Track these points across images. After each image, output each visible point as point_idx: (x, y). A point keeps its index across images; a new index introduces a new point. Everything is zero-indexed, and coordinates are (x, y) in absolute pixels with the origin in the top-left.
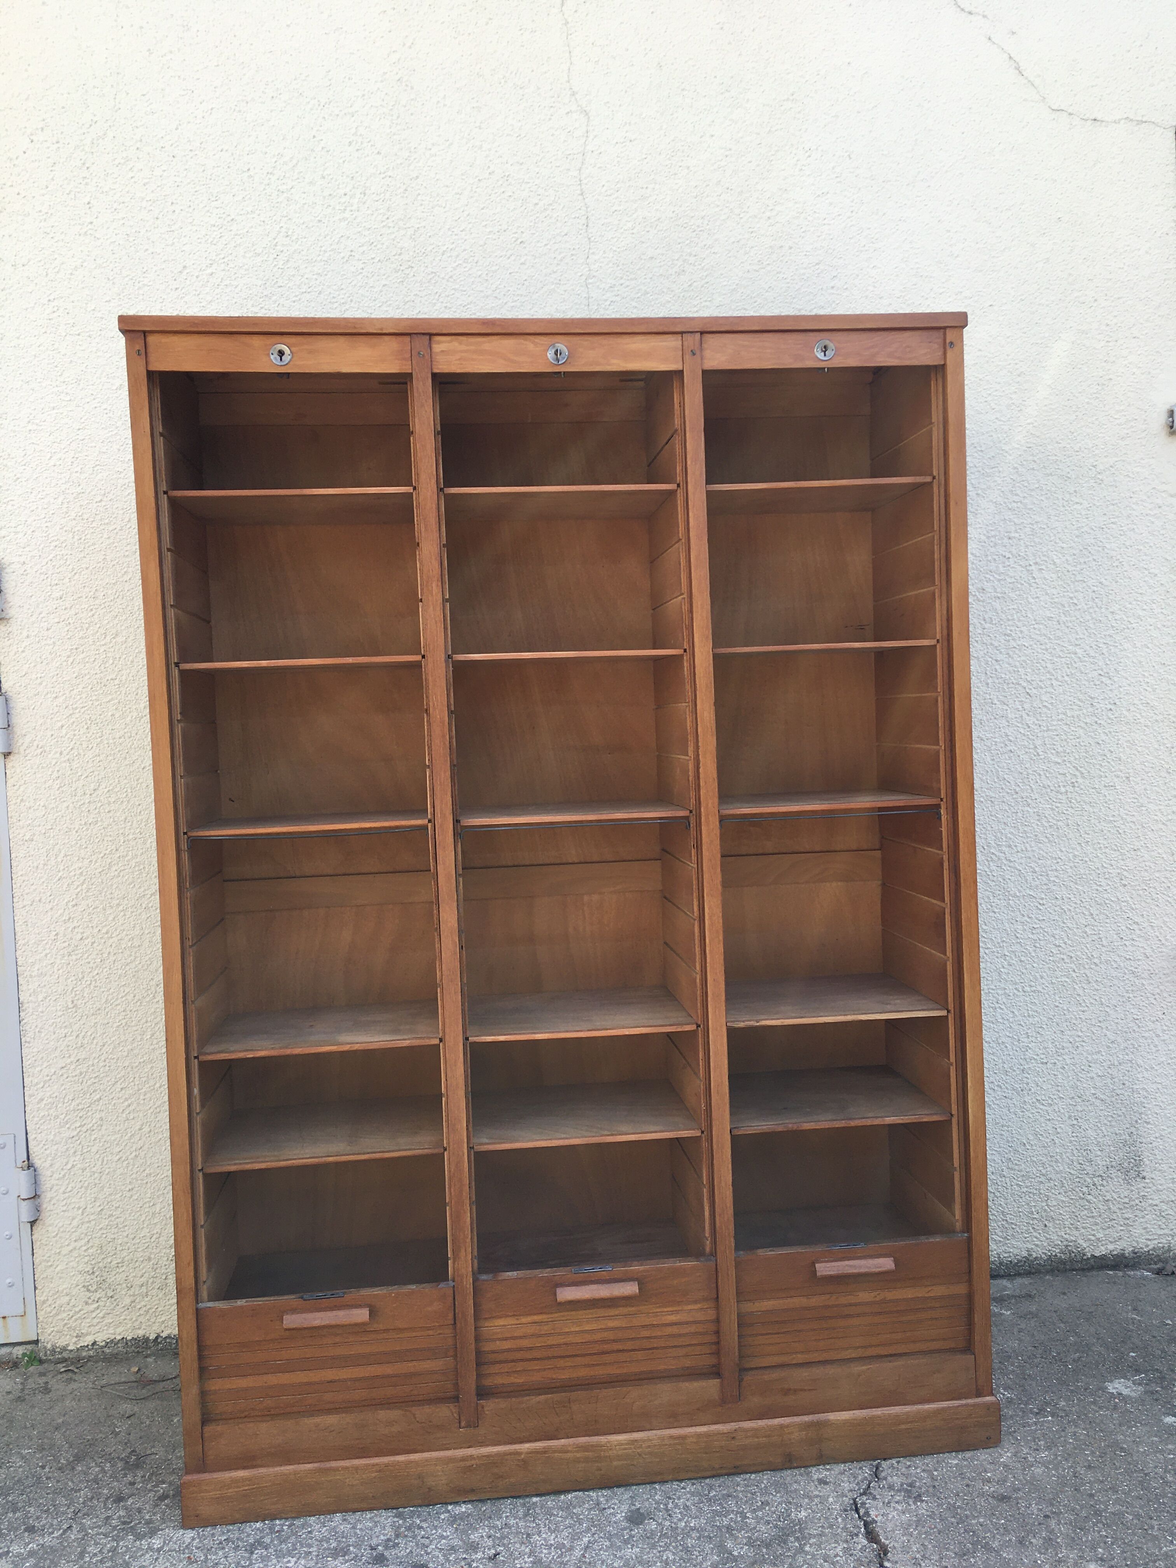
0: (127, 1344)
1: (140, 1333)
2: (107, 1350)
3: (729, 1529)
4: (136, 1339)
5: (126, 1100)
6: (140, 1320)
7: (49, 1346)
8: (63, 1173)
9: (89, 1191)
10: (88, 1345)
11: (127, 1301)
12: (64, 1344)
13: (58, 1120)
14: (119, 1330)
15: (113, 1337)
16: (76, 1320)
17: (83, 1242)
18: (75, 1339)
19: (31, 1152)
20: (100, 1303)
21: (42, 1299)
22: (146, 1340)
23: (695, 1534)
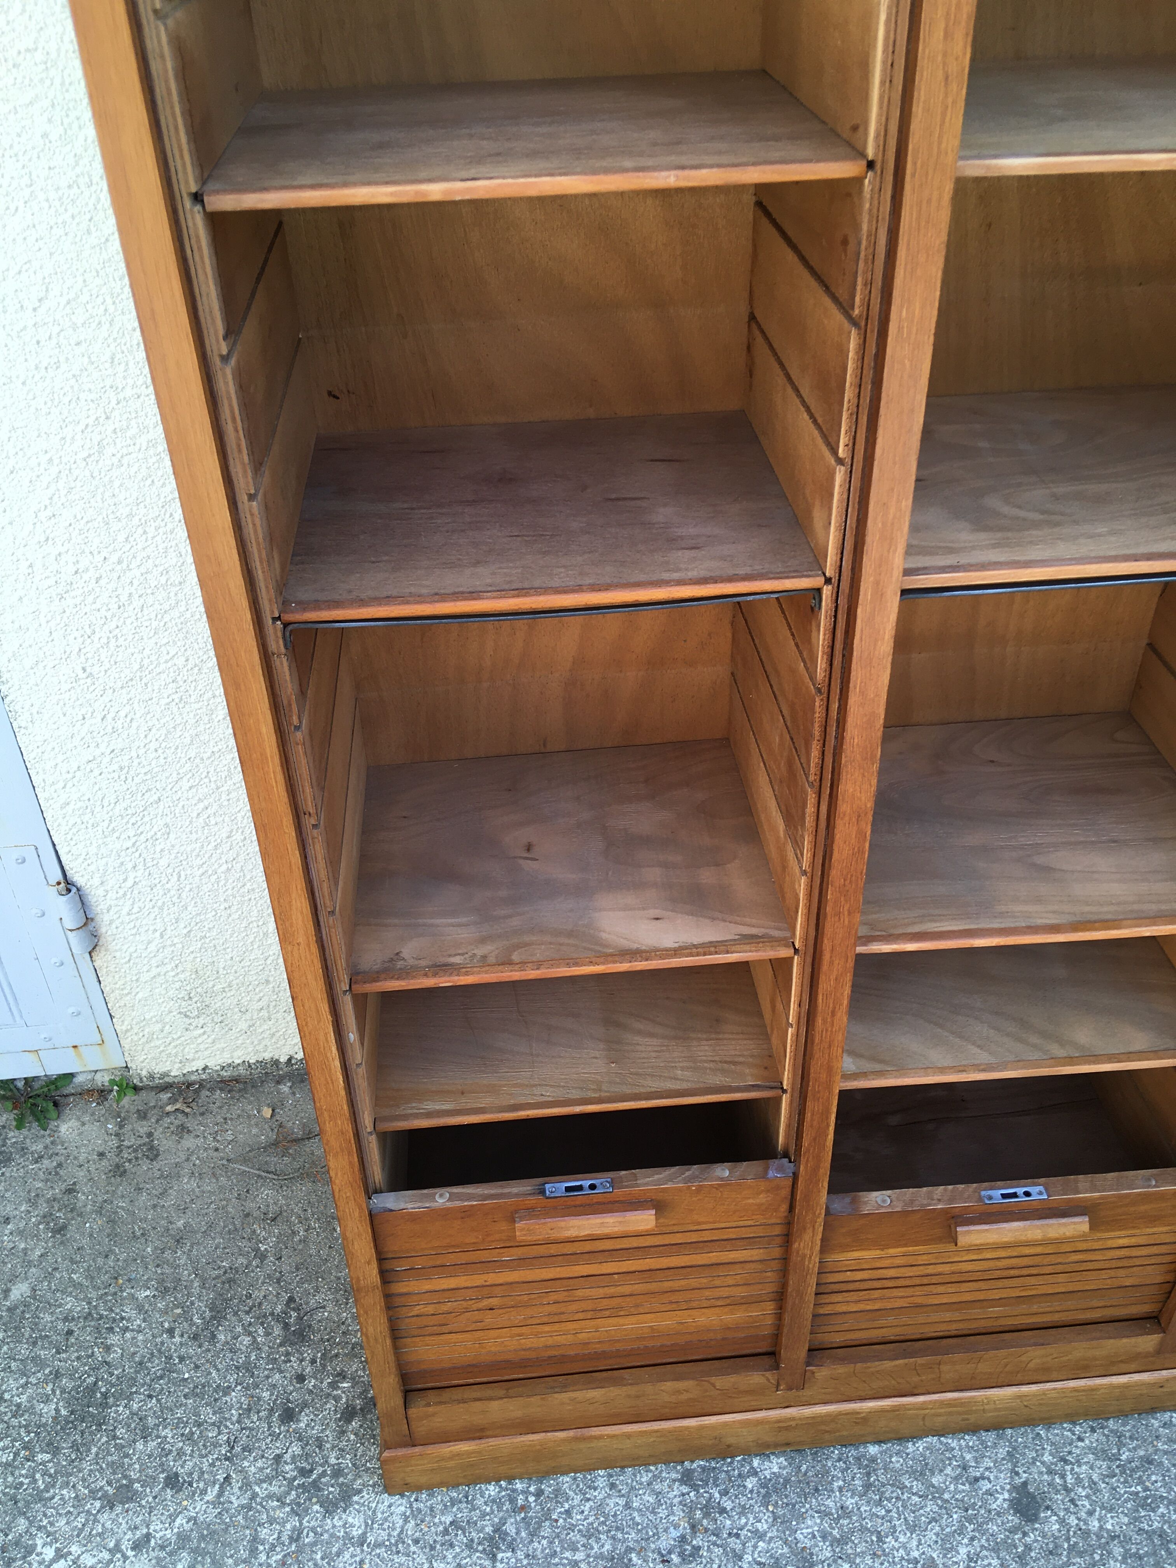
0: (250, 1066)
1: (267, 1056)
2: (224, 1073)
4: (262, 1062)
5: (200, 800)
6: (264, 1043)
7: (144, 1073)
8: (121, 892)
9: (165, 912)
10: (197, 1070)
11: (243, 1026)
12: (165, 1069)
13: (100, 829)
14: (236, 1054)
15: (230, 1061)
16: (175, 1047)
17: (169, 967)
18: (177, 1066)
19: (66, 868)
20: (205, 1029)
21: (124, 1028)
22: (276, 1063)
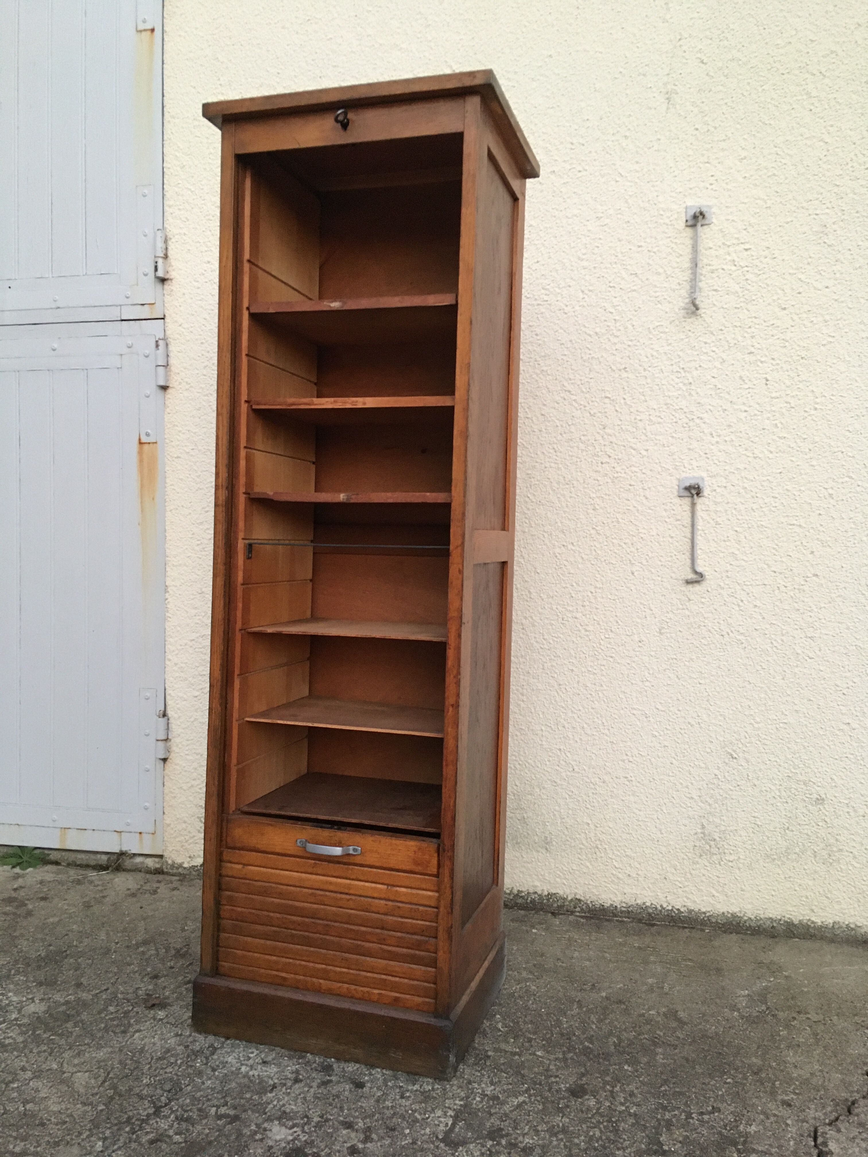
3: (669, 1124)
8: (187, 725)
12: (180, 862)
16: (190, 844)
17: (199, 782)
18: (188, 859)
19: (167, 704)
21: (168, 822)
23: (632, 1120)
